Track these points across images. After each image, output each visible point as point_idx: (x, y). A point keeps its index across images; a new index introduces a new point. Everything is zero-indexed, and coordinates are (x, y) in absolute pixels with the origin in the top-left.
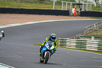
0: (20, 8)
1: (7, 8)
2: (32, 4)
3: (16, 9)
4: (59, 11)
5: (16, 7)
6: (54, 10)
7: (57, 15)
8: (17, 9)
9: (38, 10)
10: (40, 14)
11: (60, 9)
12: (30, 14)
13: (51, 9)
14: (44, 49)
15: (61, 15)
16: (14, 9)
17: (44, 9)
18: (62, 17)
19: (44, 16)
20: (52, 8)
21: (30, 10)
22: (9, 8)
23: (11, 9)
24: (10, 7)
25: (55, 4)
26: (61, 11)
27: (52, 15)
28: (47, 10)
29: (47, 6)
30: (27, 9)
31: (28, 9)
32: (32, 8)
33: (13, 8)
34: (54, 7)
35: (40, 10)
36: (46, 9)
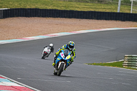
0: (68, 9)
1: (50, 10)
2: (87, 4)
3: (62, 11)
4: (127, 14)
5: (63, 9)
6: (119, 13)
7: (124, 21)
8: (65, 11)
9: (95, 12)
10: (98, 19)
11: (128, 12)
12: (84, 18)
13: (115, 11)
14: (58, 59)
15: (130, 20)
16: (59, 11)
17: (104, 11)
18: (131, 23)
19: (105, 21)
20: (117, 9)
21: (84, 12)
22: (52, 10)
23: (55, 10)
24: (54, 8)
25: (121, 4)
26: (130, 14)
27: (116, 20)
28: (108, 13)
29: (109, 7)
30: (78, 12)
31: (81, 12)
32: (86, 10)
33: (59, 9)
34: (119, 8)
35: (98, 12)
36: (108, 11)
